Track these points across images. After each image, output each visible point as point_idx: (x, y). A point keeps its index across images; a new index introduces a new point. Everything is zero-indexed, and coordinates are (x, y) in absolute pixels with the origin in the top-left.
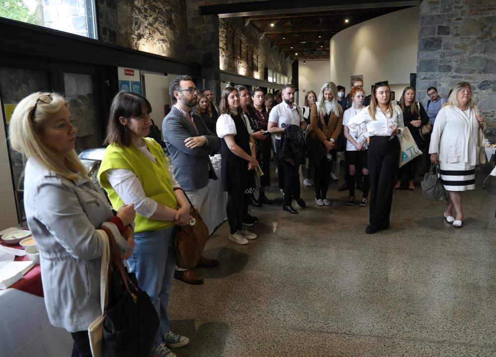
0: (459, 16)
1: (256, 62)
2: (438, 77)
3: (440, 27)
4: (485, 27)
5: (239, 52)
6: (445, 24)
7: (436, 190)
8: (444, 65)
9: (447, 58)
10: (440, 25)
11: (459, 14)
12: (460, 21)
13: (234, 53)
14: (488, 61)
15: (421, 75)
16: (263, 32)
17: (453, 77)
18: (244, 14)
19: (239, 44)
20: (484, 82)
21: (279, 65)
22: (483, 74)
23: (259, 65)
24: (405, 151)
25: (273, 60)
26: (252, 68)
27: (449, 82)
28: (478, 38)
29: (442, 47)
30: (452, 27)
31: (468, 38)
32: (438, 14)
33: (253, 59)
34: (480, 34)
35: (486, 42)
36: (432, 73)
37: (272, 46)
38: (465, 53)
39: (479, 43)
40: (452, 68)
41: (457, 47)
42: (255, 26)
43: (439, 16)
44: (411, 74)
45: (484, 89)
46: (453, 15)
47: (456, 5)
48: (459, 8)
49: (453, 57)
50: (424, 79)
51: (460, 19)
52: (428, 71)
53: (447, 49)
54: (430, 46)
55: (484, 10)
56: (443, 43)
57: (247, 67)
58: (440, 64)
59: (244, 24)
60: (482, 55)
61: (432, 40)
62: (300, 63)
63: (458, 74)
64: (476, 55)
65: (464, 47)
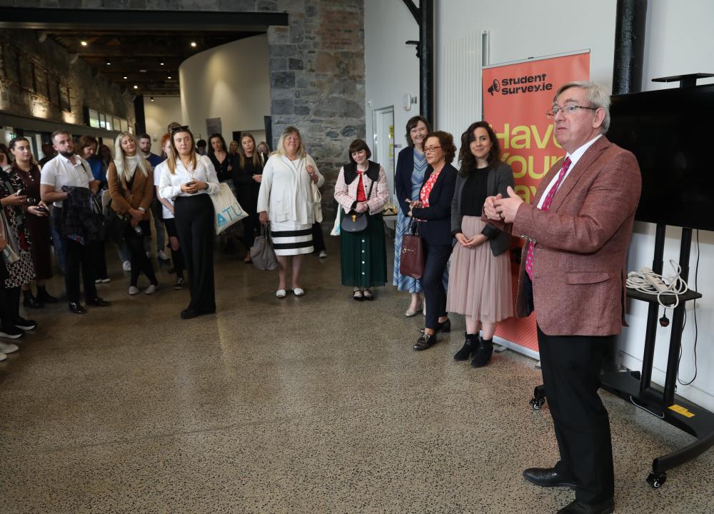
0: (312, 49)
1: (66, 97)
2: (294, 121)
3: (291, 60)
4: (341, 62)
5: (31, 82)
6: (296, 57)
7: (264, 257)
8: (301, 107)
9: (303, 98)
10: (291, 57)
11: (312, 46)
12: (313, 55)
13: (20, 83)
14: (348, 103)
15: (276, 119)
16: (76, 53)
17: (313, 121)
18: (34, 26)
19: (30, 69)
20: (347, 127)
21: (110, 102)
22: (345, 118)
23: (73, 103)
24: (221, 214)
25: (98, 95)
26: (57, 106)
27: (308, 128)
28: (335, 76)
29: (296, 84)
30: (305, 61)
31: (324, 75)
32: (288, 44)
33: (59, 93)
34: (337, 71)
35: (345, 80)
36: (288, 116)
37: (94, 74)
38: (323, 92)
39: (336, 81)
40: (309, 110)
41: (313, 85)
42: (60, 44)
43: (288, 46)
44: (266, 117)
45: (347, 136)
46: (305, 47)
47: (308, 35)
48: (311, 38)
49: (310, 97)
50: (278, 123)
51: (313, 52)
52: (282, 114)
53: (302, 87)
54: (282, 82)
55: (338, 43)
56: (296, 80)
57: (50, 105)
58: (295, 105)
59: (37, 39)
60: (341, 95)
61: (283, 76)
62: (146, 99)
63: (317, 118)
64: (335, 95)
65: (321, 85)
